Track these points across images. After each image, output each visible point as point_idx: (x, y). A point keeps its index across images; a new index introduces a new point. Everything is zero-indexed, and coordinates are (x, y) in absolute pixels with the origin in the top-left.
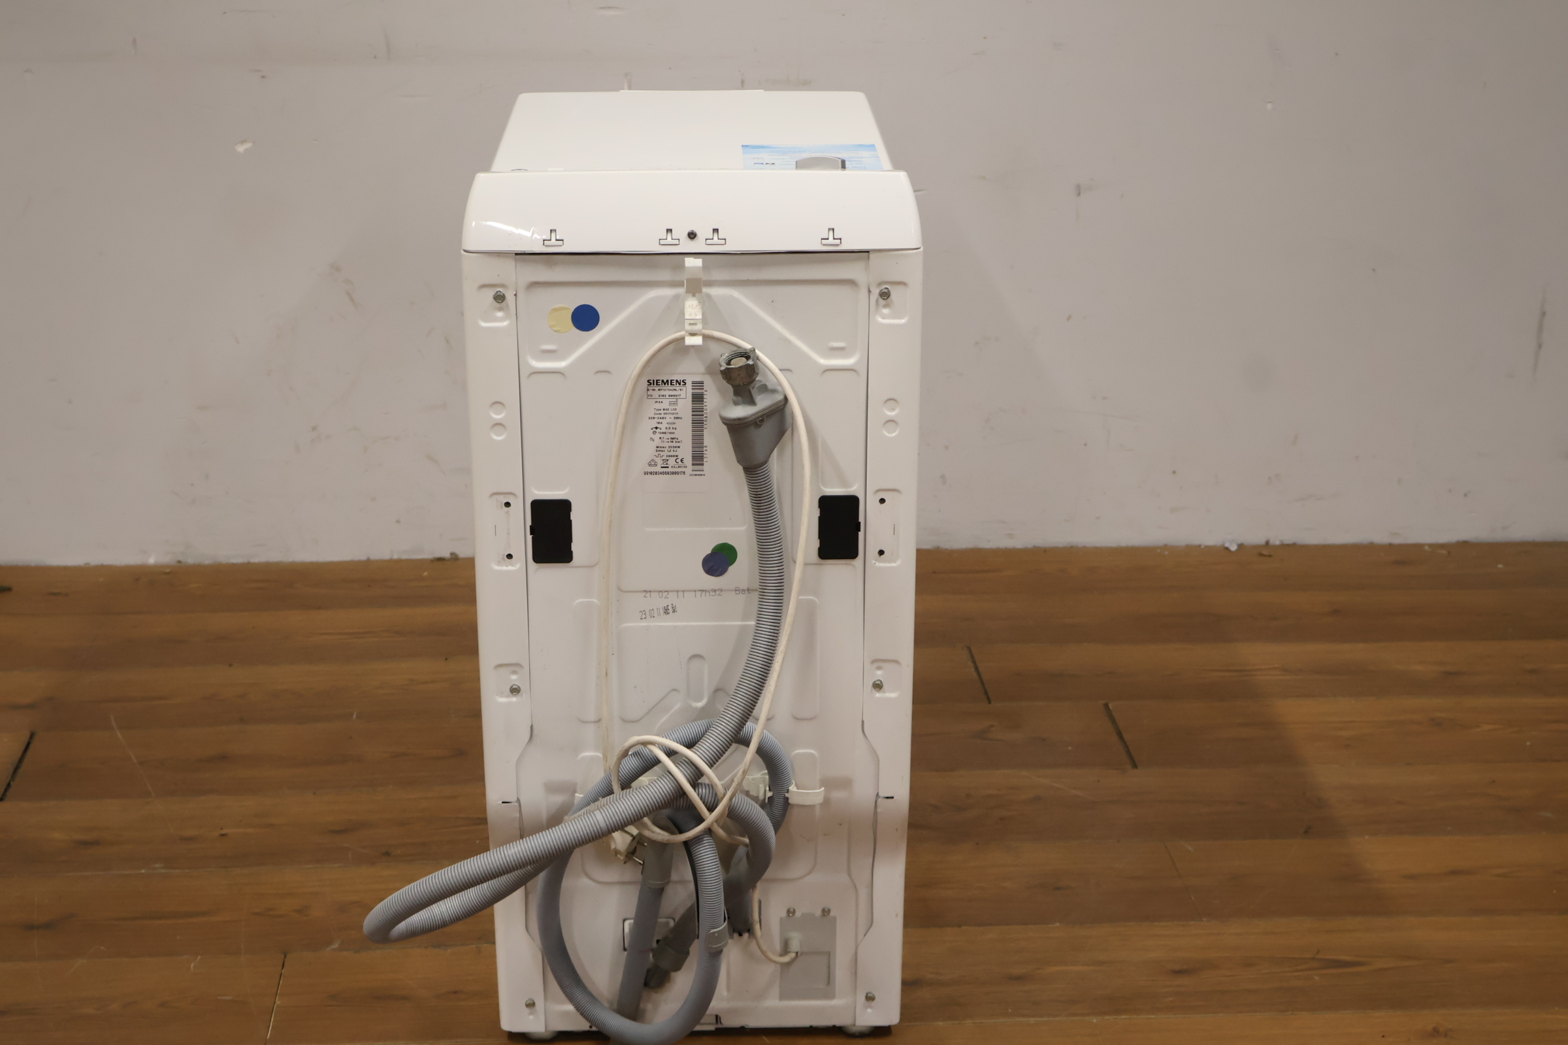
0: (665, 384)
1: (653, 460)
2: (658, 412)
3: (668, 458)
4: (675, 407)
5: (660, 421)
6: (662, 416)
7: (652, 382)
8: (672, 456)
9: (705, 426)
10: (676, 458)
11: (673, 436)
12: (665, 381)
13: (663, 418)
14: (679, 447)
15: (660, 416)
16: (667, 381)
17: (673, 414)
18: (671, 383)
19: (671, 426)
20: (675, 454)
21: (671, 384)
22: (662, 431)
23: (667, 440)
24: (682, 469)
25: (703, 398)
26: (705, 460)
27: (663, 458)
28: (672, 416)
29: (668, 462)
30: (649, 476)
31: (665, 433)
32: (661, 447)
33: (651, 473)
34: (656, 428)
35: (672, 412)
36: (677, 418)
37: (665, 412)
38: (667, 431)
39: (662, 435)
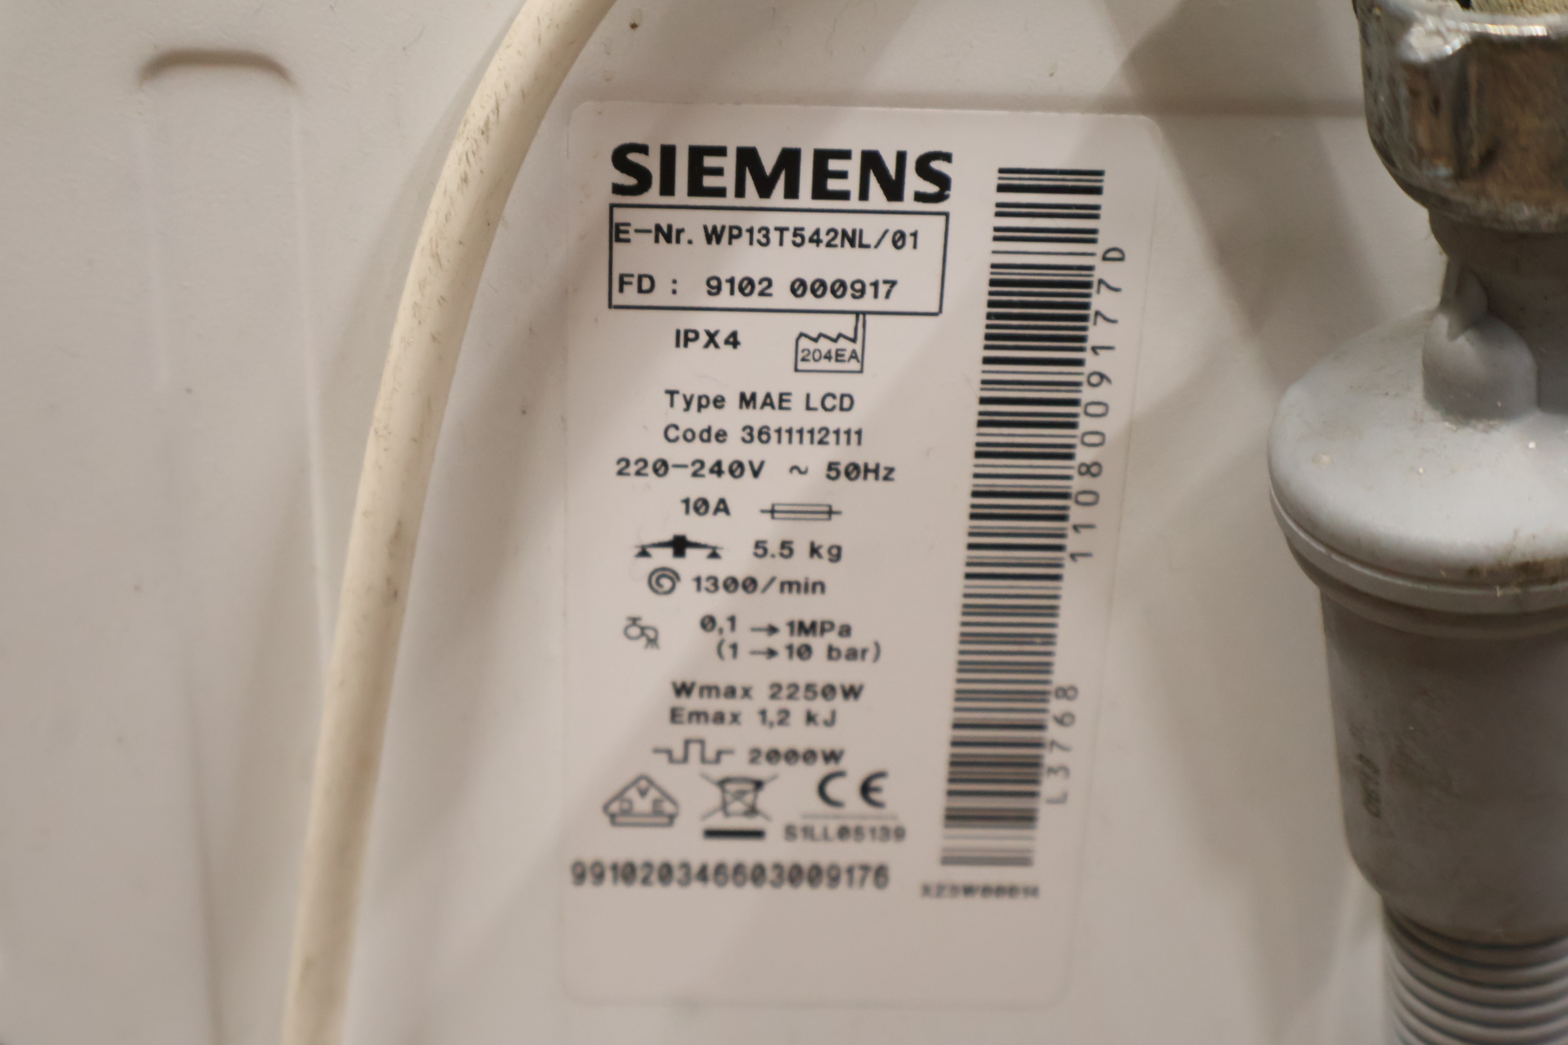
0: (765, 190)
1: (644, 783)
2: (697, 420)
3: (762, 770)
4: (839, 384)
5: (712, 488)
6: (728, 452)
7: (652, 163)
8: (792, 756)
9: (1073, 542)
10: (821, 769)
11: (808, 608)
12: (769, 162)
13: (737, 469)
14: (852, 692)
15: (710, 453)
16: (789, 159)
17: (821, 437)
18: (821, 174)
19: (803, 533)
20: (819, 738)
21: (820, 191)
22: (722, 569)
23: (764, 641)
24: (870, 852)
25: (1079, 313)
26: (1049, 786)
27: (718, 772)
28: (816, 457)
29: (764, 800)
30: (612, 891)
31: (750, 584)
32: (709, 690)
33: (627, 873)
34: (680, 545)
35: (818, 419)
36: (854, 471)
37: (758, 417)
38: (762, 570)
39: (720, 604)
